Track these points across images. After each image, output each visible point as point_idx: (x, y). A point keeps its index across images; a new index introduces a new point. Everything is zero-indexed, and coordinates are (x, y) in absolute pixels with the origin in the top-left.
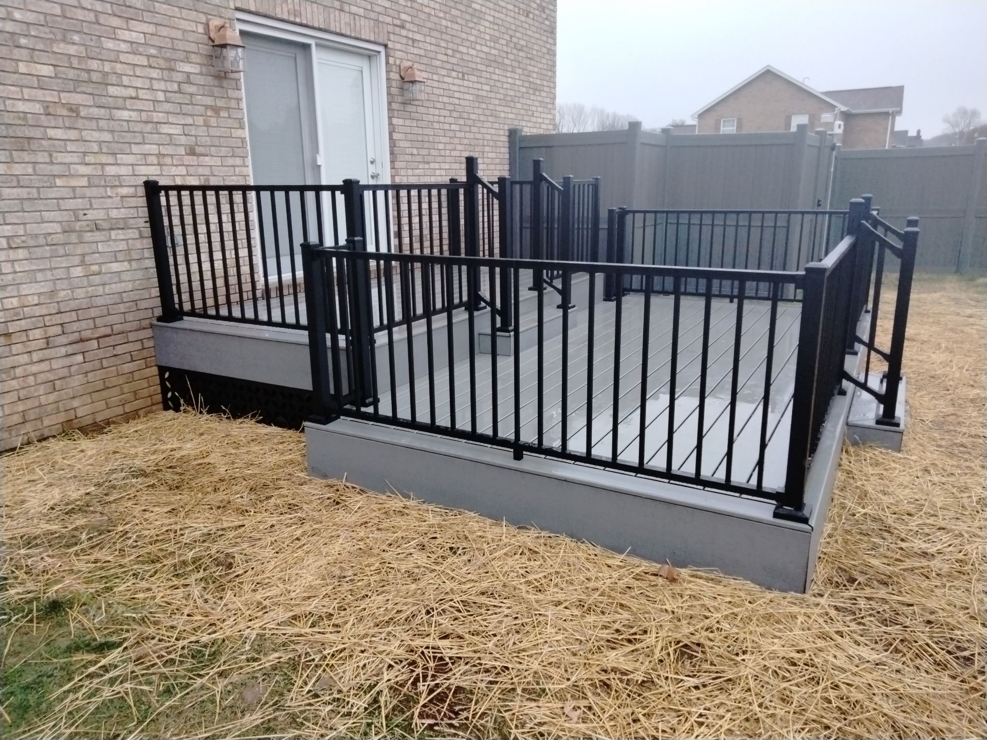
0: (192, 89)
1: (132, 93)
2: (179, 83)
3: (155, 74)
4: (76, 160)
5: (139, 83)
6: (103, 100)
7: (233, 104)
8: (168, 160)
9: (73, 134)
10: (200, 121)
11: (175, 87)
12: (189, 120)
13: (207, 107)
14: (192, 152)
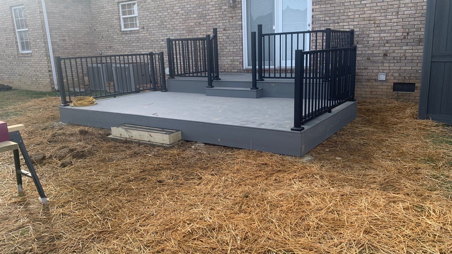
0: (226, 13)
2: (222, 12)
3: (217, 11)
5: (213, 14)
6: (206, 20)
7: (238, 14)
9: (199, 28)
10: (227, 21)
11: (221, 13)
12: (224, 21)
13: (230, 17)
14: (225, 30)
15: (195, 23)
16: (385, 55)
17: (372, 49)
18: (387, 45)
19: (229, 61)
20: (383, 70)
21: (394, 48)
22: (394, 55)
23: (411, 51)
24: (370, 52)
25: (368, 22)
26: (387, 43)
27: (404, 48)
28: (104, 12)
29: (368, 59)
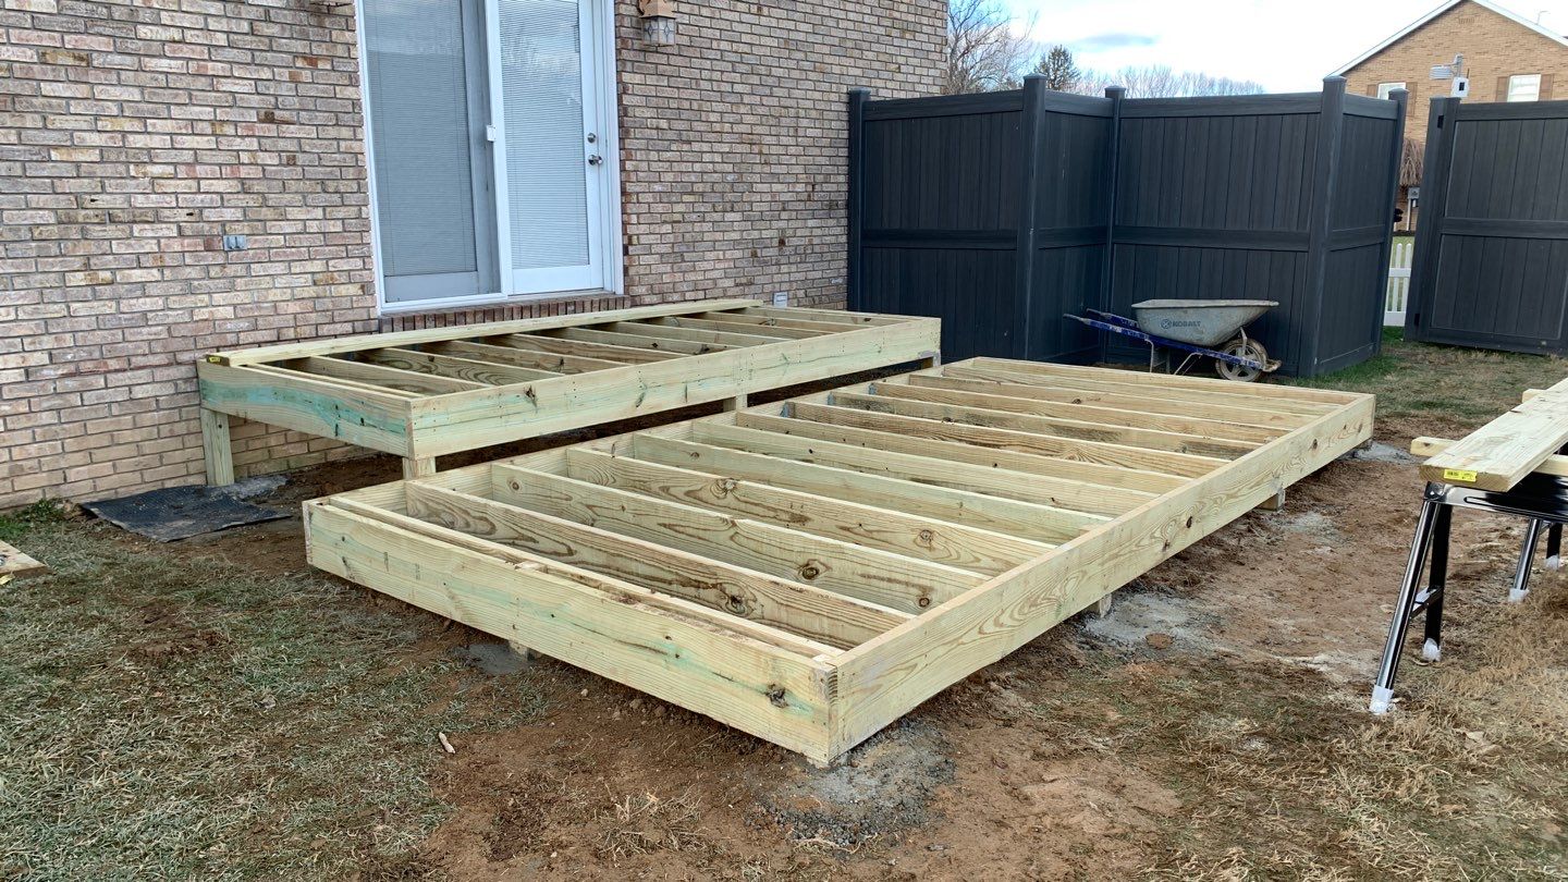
0: (274, 30)
1: (176, 34)
4: (85, 127)
5: (186, 21)
7: (340, 51)
8: (230, 130)
9: (83, 90)
10: (285, 74)
11: (245, 27)
12: (266, 74)
13: (296, 56)
14: (269, 118)
16: (782, 243)
17: (758, 225)
18: (784, 215)
19: (302, 280)
20: (780, 283)
21: (793, 224)
22: (795, 241)
23: (819, 232)
24: (755, 234)
25: (748, 149)
26: (784, 210)
27: (811, 223)
29: (754, 255)
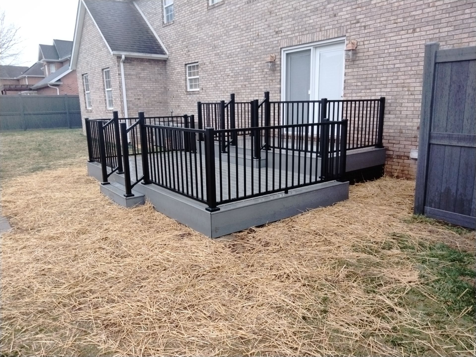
1: (255, 79)
3: (259, 74)
5: (256, 77)
6: (250, 83)
7: (277, 78)
8: (260, 95)
9: (245, 91)
10: (268, 84)
12: (266, 84)
13: (270, 80)
15: (242, 85)
17: (404, 120)
24: (403, 124)
25: (401, 89)
28: (175, 73)
29: (401, 132)
